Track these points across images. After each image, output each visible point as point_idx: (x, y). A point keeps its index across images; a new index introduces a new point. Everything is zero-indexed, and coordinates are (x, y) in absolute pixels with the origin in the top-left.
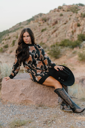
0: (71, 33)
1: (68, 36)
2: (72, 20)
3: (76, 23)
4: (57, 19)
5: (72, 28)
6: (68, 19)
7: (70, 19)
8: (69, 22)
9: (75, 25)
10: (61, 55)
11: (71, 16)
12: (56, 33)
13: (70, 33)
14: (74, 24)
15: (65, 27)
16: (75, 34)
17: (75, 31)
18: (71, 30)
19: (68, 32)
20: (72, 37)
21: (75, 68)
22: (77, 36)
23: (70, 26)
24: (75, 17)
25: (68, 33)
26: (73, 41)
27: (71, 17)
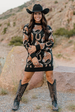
0: (67, 22)
1: (64, 24)
2: (68, 8)
3: (72, 11)
4: (52, 6)
5: (68, 16)
6: (63, 7)
7: (65, 7)
8: (65, 10)
9: (71, 14)
10: (56, 44)
11: (67, 3)
12: (51, 21)
13: (65, 21)
14: (70, 12)
15: (60, 15)
16: (70, 22)
17: (71, 19)
18: (66, 19)
19: (63, 20)
20: (68, 26)
21: (71, 58)
22: (73, 24)
23: (66, 15)
24: (71, 5)
25: (64, 22)
26: (69, 30)
27: (67, 5)
